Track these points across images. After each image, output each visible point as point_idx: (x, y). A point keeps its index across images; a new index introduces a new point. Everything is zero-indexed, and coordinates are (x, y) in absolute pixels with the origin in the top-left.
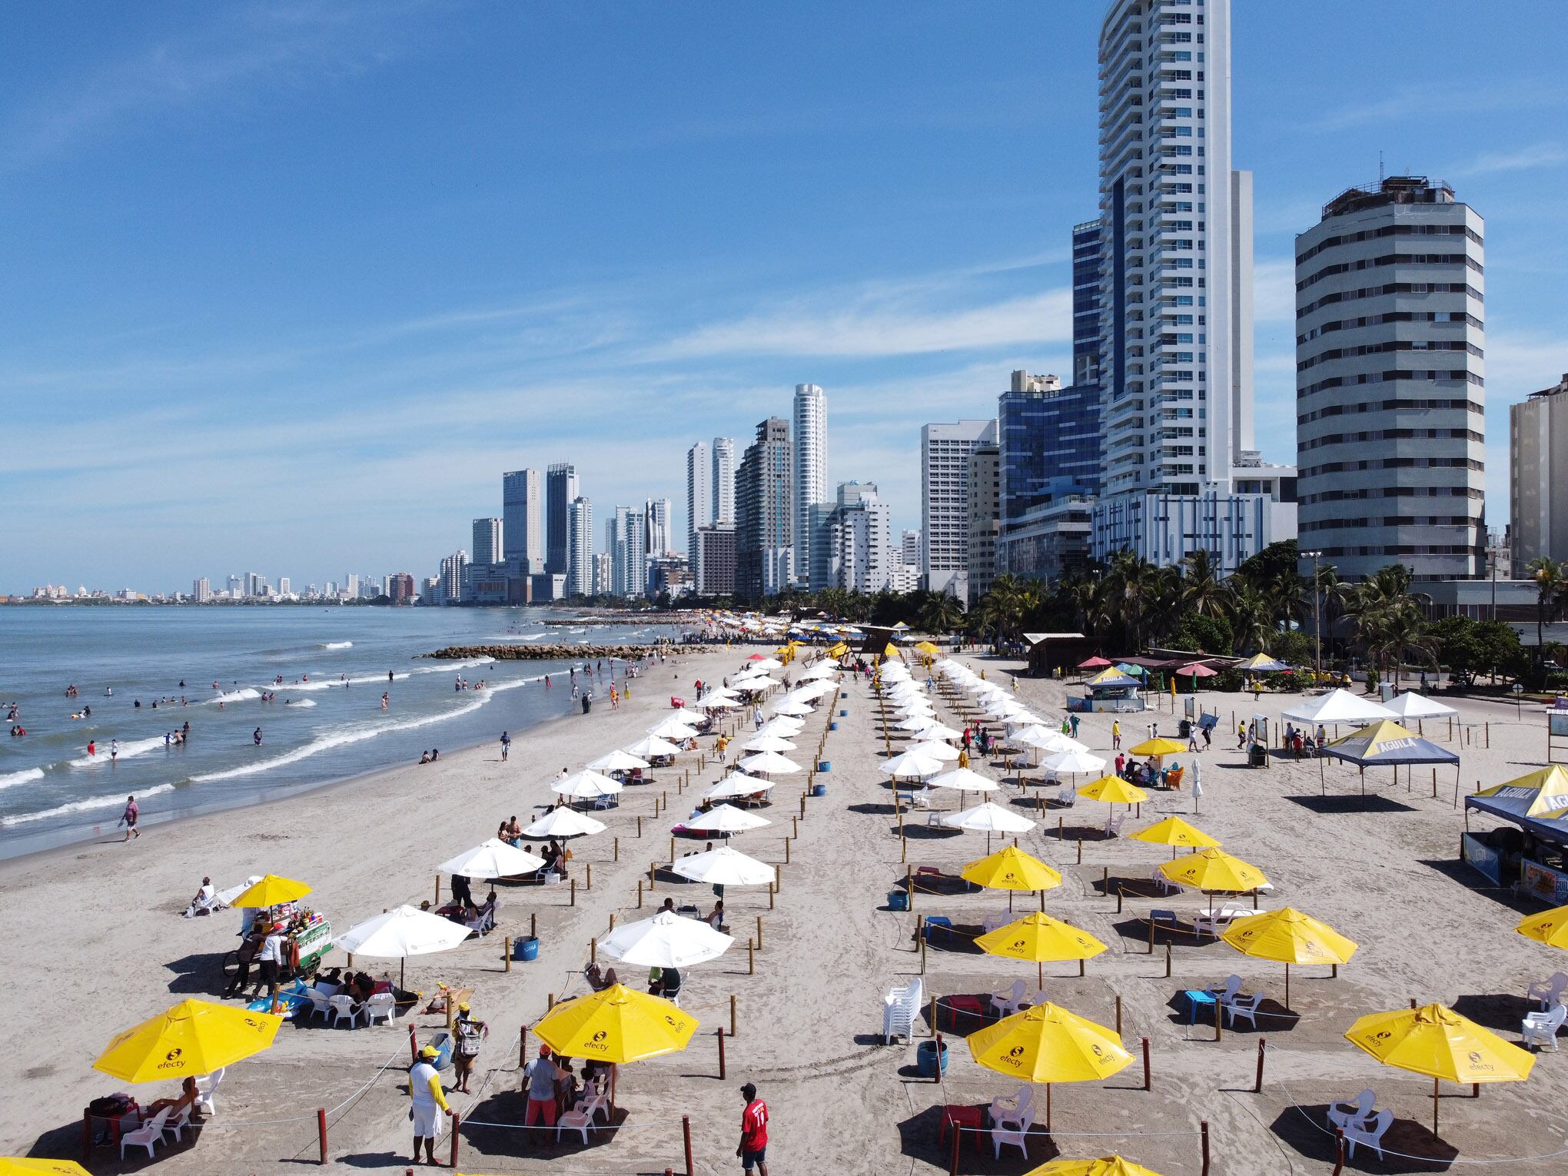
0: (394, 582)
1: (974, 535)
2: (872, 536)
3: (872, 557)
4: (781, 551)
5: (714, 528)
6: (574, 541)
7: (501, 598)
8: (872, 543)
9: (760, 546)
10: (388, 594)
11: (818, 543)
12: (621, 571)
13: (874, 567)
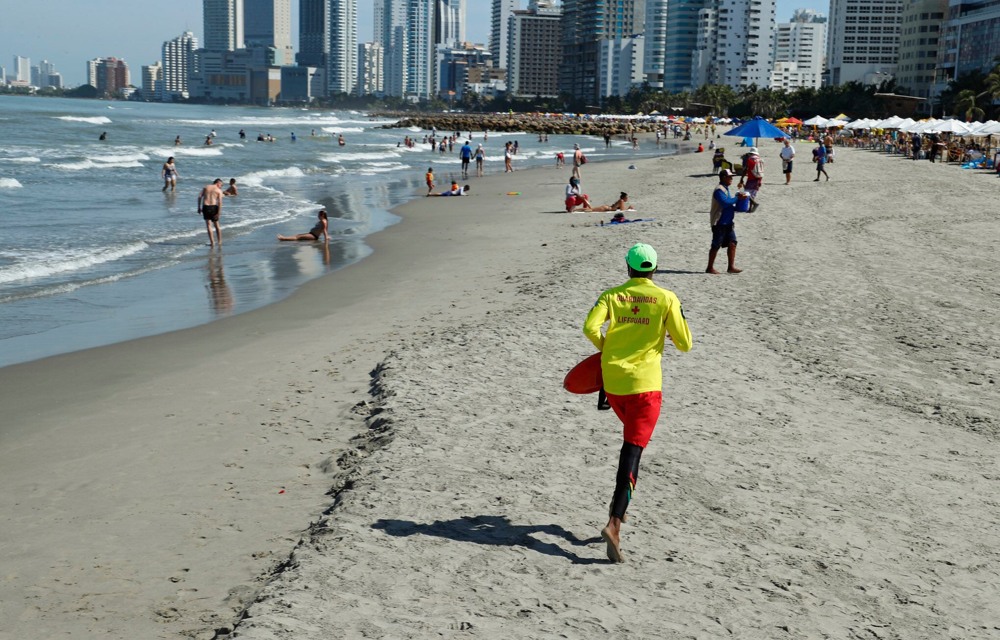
0: (102, 69)
1: (911, 19)
2: (752, 24)
3: (751, 50)
4: (625, 42)
5: (533, 12)
6: (335, 25)
7: (242, 94)
8: (752, 32)
9: (596, 36)
10: (94, 83)
11: (680, 32)
12: (399, 65)
13: (753, 63)
